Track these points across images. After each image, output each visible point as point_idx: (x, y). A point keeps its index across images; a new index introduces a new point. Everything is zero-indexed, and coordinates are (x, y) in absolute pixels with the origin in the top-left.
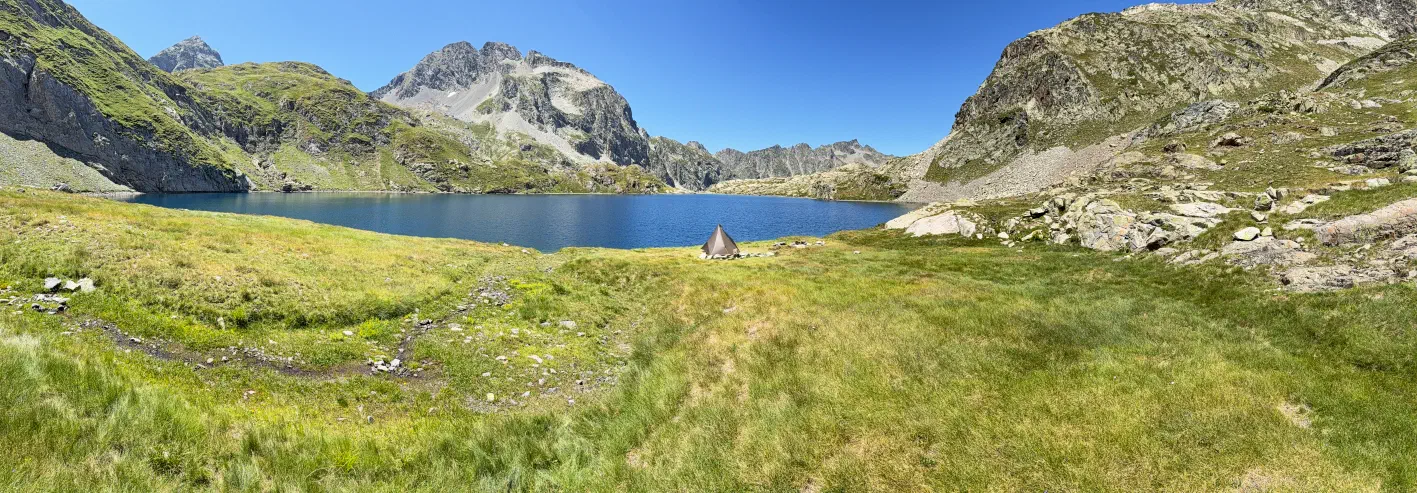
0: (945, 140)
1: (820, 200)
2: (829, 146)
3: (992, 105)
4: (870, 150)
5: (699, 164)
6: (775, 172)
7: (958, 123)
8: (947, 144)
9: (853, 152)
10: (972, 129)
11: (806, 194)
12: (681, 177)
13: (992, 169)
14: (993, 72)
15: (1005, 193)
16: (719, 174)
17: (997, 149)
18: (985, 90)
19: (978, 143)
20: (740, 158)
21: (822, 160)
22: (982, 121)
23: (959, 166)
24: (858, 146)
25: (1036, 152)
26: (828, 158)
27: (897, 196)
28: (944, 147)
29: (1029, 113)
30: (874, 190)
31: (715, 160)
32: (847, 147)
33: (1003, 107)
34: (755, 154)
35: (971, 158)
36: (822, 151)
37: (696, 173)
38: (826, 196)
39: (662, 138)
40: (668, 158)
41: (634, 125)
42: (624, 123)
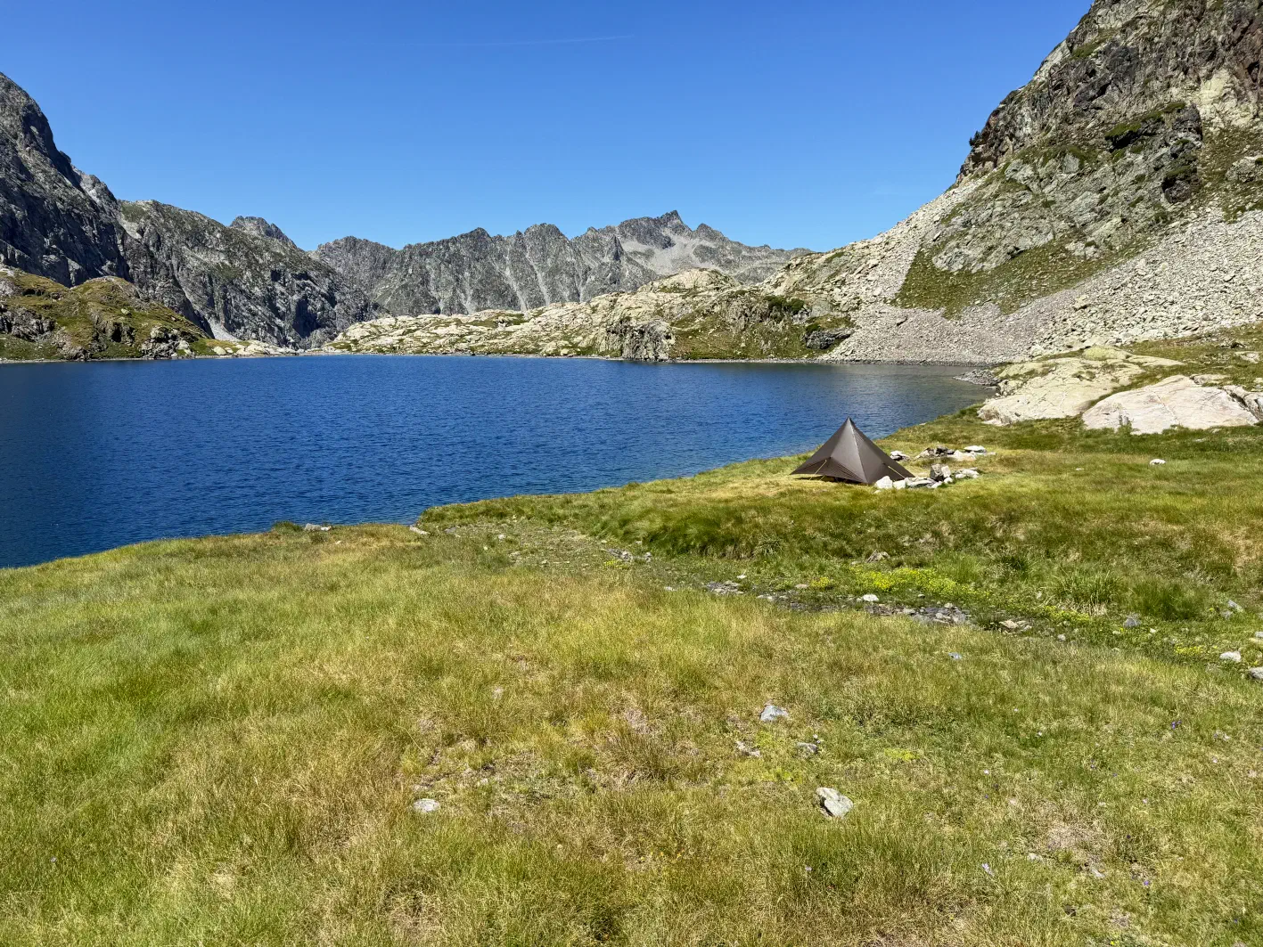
0: (942, 204)
1: (634, 362)
2: (610, 230)
3: (1086, 105)
4: (712, 235)
5: (276, 276)
6: (478, 297)
7: (977, 159)
8: (954, 213)
9: (668, 244)
10: (1028, 171)
11: (589, 350)
12: (226, 312)
13: (1087, 269)
14: (1088, 20)
15: (1136, 331)
16: (333, 302)
17: (1103, 215)
18: (1065, 66)
19: (1047, 204)
20: (382, 259)
21: (594, 265)
22: (1057, 148)
23: (990, 266)
24: (680, 229)
25: (1231, 216)
26: (607, 259)
27: (827, 347)
28: (946, 220)
29: (1205, 111)
30: (768, 335)
31: (318, 266)
32: (654, 231)
33: (1122, 106)
34: (424, 251)
35: (1025, 243)
36: (592, 242)
37: (269, 300)
38: (647, 353)
39: (156, 206)
40: (182, 262)
41: (62, 163)
42: (30, 158)
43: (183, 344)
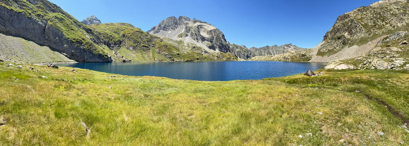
0: (321, 44)
1: (286, 62)
2: (283, 45)
3: (335, 34)
4: (295, 46)
5: (245, 52)
6: (267, 54)
7: (324, 39)
8: (322, 45)
10: (330, 41)
11: (280, 60)
12: (239, 56)
13: (336, 52)
14: (335, 24)
15: (341, 59)
16: (251, 54)
17: (337, 46)
18: (333, 29)
19: (332, 45)
20: (256, 49)
21: (281, 50)
22: (332, 38)
23: (326, 51)
24: (292, 45)
25: (349, 47)
26: (283, 49)
27: (309, 60)
28: (321, 46)
29: (346, 36)
30: (302, 59)
31: (249, 50)
32: (289, 46)
33: (338, 35)
34: (261, 48)
35: (330, 49)
36: (281, 47)
37: (244, 55)
38: (287, 61)
39: (233, 44)
40: (235, 50)
41: (225, 40)
42: (223, 40)
43: (235, 59)
